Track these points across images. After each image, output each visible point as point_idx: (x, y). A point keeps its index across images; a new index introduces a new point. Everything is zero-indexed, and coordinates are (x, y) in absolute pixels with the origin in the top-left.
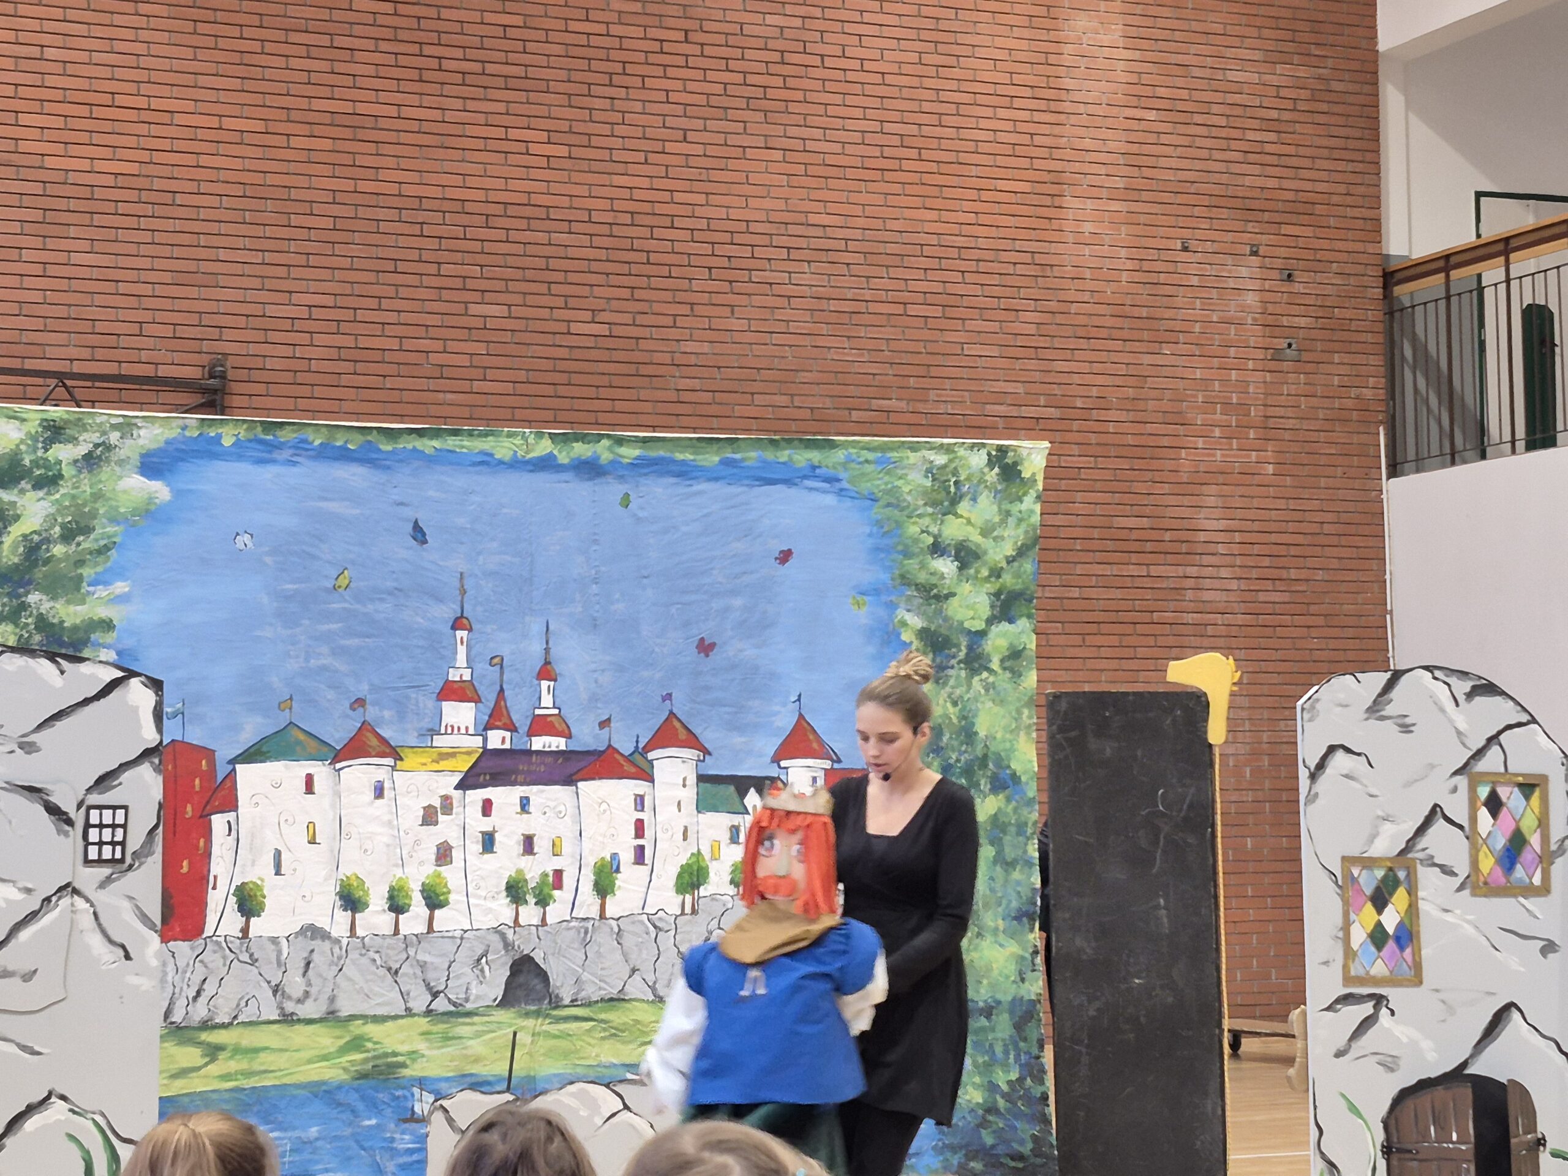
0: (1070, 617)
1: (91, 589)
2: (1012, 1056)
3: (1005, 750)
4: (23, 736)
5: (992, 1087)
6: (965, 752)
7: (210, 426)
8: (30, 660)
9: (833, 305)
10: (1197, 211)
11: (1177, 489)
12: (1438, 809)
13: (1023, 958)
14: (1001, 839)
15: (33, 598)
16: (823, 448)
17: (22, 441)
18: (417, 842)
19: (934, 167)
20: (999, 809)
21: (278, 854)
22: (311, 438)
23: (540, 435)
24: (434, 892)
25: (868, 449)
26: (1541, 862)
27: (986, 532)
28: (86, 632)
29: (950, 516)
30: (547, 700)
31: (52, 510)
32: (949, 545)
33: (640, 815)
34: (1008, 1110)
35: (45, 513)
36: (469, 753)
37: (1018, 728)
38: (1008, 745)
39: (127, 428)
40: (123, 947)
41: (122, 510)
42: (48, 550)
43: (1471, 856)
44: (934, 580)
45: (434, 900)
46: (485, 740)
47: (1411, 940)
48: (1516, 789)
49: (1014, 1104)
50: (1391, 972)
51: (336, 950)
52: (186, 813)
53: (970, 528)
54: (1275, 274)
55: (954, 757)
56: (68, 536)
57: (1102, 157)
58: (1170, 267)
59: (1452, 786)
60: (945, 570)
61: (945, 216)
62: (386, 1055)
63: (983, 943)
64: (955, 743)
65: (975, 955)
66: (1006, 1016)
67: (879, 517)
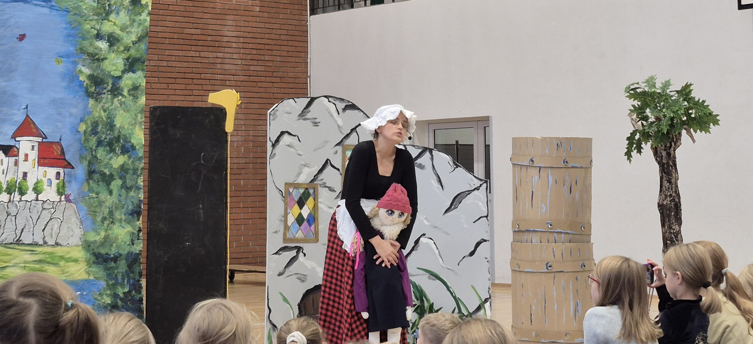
2: (126, 281)
3: (129, 134)
5: (115, 296)
6: (109, 134)
11: (215, 16)
12: (329, 161)
13: (133, 233)
14: (125, 176)
20: (125, 162)
27: (123, 29)
29: (106, 21)
32: (105, 35)
34: (121, 306)
37: (135, 123)
38: (130, 131)
44: (97, 51)
47: (315, 221)
49: (126, 303)
50: (305, 236)
53: (115, 27)
55: (104, 137)
59: (335, 150)
60: (102, 47)
63: (114, 226)
64: (104, 130)
65: (110, 232)
66: (124, 261)
67: (70, 20)
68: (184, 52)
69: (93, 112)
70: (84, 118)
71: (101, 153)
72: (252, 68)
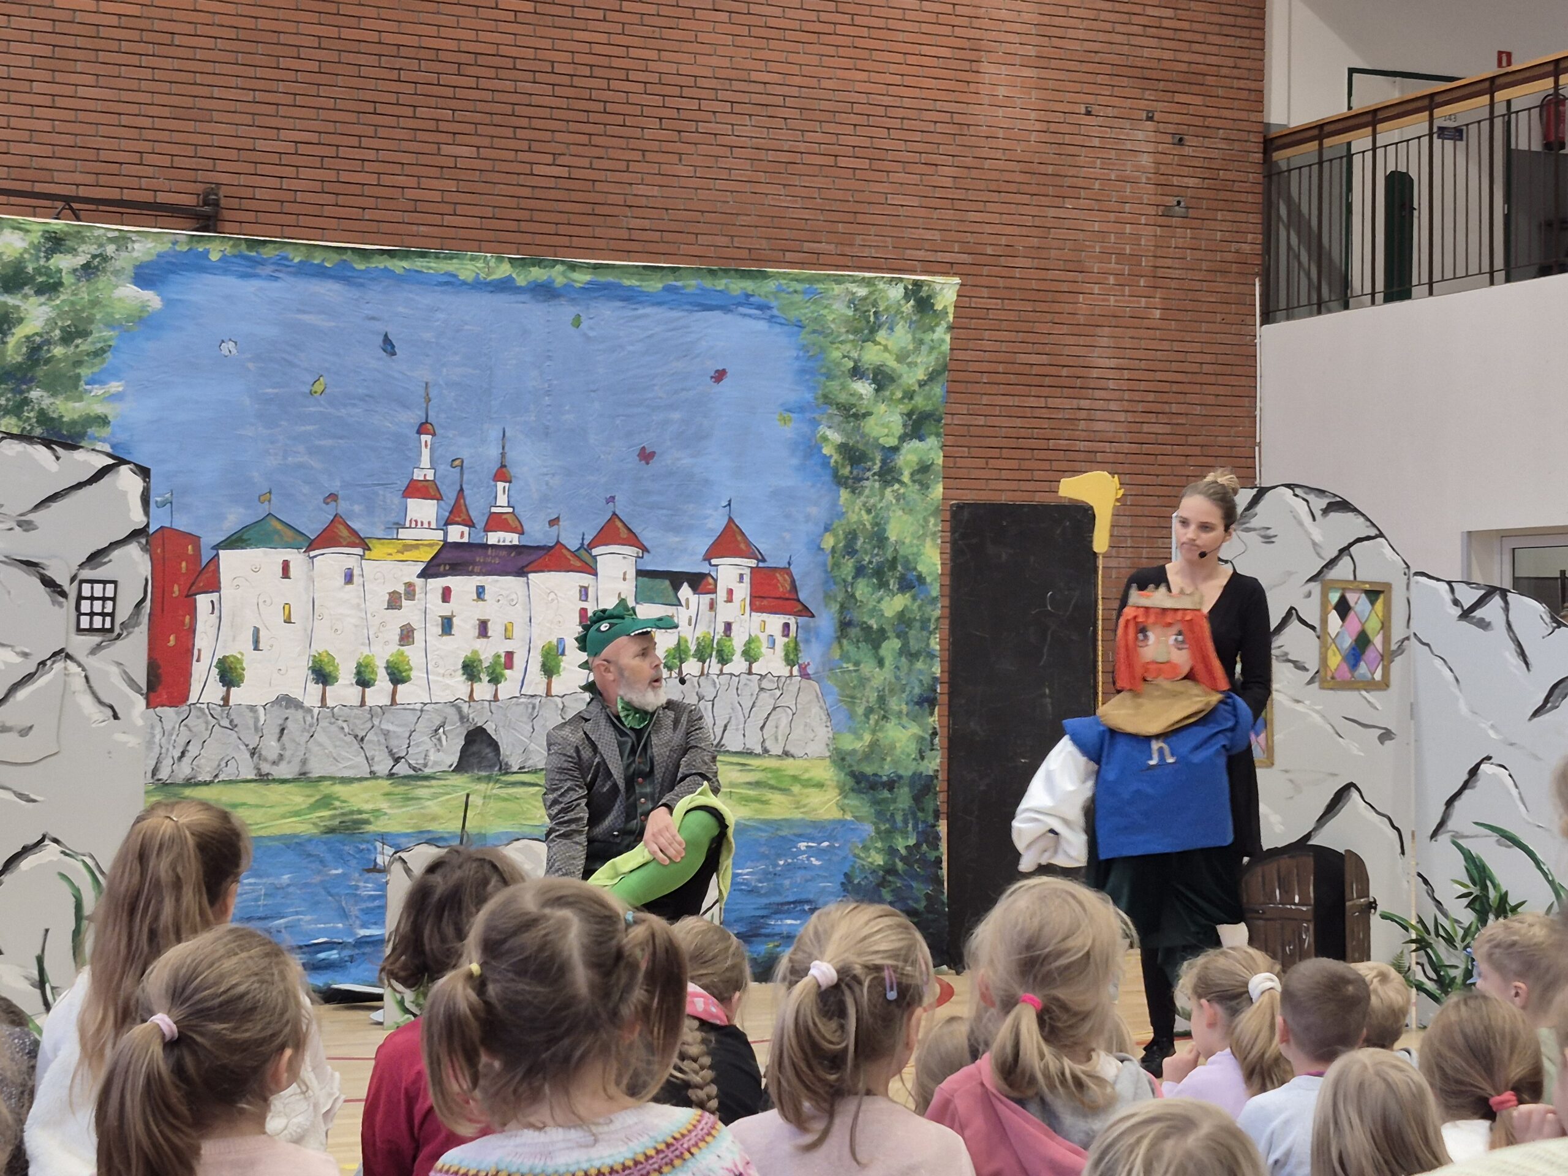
0: (975, 442)
1: (88, 387)
2: (910, 825)
3: (913, 554)
4: (21, 515)
5: (892, 852)
6: (877, 555)
7: (198, 242)
8: (27, 446)
9: (771, 155)
10: (1100, 79)
11: (1075, 329)
12: (1292, 611)
13: (923, 739)
14: (907, 633)
15: (35, 394)
16: (757, 278)
17: (26, 250)
18: (383, 624)
19: (865, 32)
20: (906, 606)
21: (256, 631)
22: (291, 256)
23: (500, 260)
24: (397, 668)
25: (797, 280)
26: (1382, 660)
27: (901, 358)
28: (83, 426)
29: (869, 343)
30: (502, 500)
31: (53, 315)
32: (868, 369)
33: (584, 605)
34: (905, 872)
35: (46, 317)
36: (431, 545)
37: (924, 535)
38: (915, 550)
39: (121, 241)
40: (112, 707)
41: (117, 316)
42: (49, 351)
43: (1321, 653)
44: (853, 400)
45: (397, 676)
46: (446, 534)
47: (1264, 727)
48: (1363, 595)
49: (911, 866)
51: (309, 718)
52: (173, 592)
53: (887, 355)
54: (1169, 139)
55: (867, 559)
56: (67, 338)
57: (1017, 27)
58: (1074, 129)
59: (1307, 591)
60: (863, 391)
61: (874, 77)
62: (352, 812)
63: (888, 724)
64: (868, 547)
65: (880, 735)
66: (906, 789)
67: (805, 342)
68: (1016, 398)
69: (847, 512)
70: (831, 525)
71: (863, 589)
72: (1146, 428)
